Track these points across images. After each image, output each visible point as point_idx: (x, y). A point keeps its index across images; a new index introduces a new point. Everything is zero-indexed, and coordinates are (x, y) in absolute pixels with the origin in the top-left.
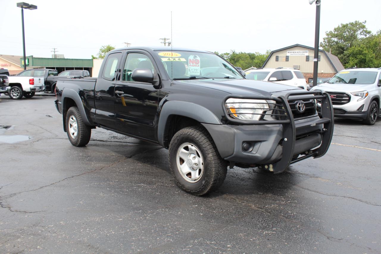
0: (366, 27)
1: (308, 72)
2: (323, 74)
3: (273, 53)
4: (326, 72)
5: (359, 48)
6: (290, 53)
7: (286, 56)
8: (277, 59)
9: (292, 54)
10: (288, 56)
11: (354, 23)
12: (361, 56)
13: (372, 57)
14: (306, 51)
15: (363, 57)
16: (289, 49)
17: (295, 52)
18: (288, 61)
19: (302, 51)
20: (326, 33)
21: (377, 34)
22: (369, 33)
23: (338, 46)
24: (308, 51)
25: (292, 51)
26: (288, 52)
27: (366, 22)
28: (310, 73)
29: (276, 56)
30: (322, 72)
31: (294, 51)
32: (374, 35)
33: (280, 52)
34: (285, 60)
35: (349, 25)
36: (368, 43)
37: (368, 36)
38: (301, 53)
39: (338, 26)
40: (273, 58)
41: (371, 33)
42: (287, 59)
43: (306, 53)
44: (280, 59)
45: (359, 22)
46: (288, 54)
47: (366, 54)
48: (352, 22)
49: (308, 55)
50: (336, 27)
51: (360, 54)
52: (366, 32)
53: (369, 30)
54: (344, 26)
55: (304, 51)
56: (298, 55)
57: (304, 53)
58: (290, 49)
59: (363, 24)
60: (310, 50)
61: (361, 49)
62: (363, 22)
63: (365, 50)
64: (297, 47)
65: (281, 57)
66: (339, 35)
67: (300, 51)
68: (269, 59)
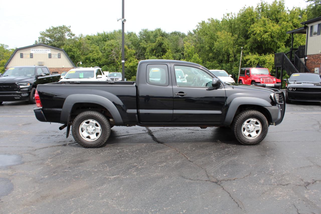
0: (71, 30)
1: (52, 67)
2: (64, 69)
3: (17, 50)
4: (66, 67)
5: (70, 47)
6: (34, 51)
7: (31, 54)
8: (22, 56)
9: (36, 52)
10: (32, 54)
11: (62, 27)
12: (71, 53)
13: (79, 54)
14: (49, 49)
15: (73, 54)
16: (32, 48)
17: (39, 50)
18: (32, 58)
19: (45, 49)
20: (40, 33)
21: (79, 37)
22: (74, 35)
23: (52, 44)
24: (50, 50)
25: (36, 49)
26: (32, 50)
27: (70, 27)
28: (53, 68)
29: (21, 54)
30: (63, 66)
31: (37, 49)
32: (77, 37)
33: (24, 50)
34: (30, 57)
35: (59, 28)
36: (74, 43)
37: (73, 37)
38: (44, 51)
39: (49, 28)
40: (18, 55)
41: (75, 36)
42: (32, 56)
43: (49, 51)
44: (24, 56)
45: (66, 26)
46: (32, 52)
47: (74, 51)
48: (61, 26)
49: (50, 53)
50: (48, 29)
51: (70, 52)
52: (71, 34)
53: (73, 33)
54: (55, 29)
55: (47, 50)
56: (41, 53)
57: (46, 51)
58: (34, 47)
59: (69, 28)
60: (51, 48)
61: (71, 48)
62: (68, 27)
63: (74, 49)
64: (40, 46)
65: (26, 54)
66: (52, 35)
67: (43, 49)
68: (14, 55)
